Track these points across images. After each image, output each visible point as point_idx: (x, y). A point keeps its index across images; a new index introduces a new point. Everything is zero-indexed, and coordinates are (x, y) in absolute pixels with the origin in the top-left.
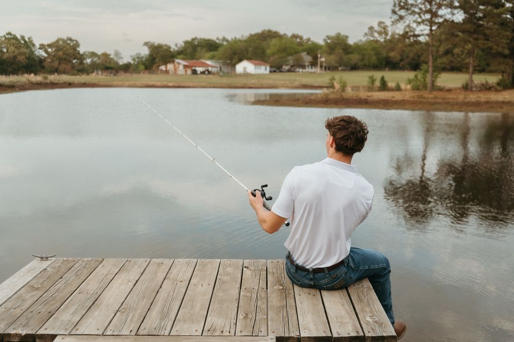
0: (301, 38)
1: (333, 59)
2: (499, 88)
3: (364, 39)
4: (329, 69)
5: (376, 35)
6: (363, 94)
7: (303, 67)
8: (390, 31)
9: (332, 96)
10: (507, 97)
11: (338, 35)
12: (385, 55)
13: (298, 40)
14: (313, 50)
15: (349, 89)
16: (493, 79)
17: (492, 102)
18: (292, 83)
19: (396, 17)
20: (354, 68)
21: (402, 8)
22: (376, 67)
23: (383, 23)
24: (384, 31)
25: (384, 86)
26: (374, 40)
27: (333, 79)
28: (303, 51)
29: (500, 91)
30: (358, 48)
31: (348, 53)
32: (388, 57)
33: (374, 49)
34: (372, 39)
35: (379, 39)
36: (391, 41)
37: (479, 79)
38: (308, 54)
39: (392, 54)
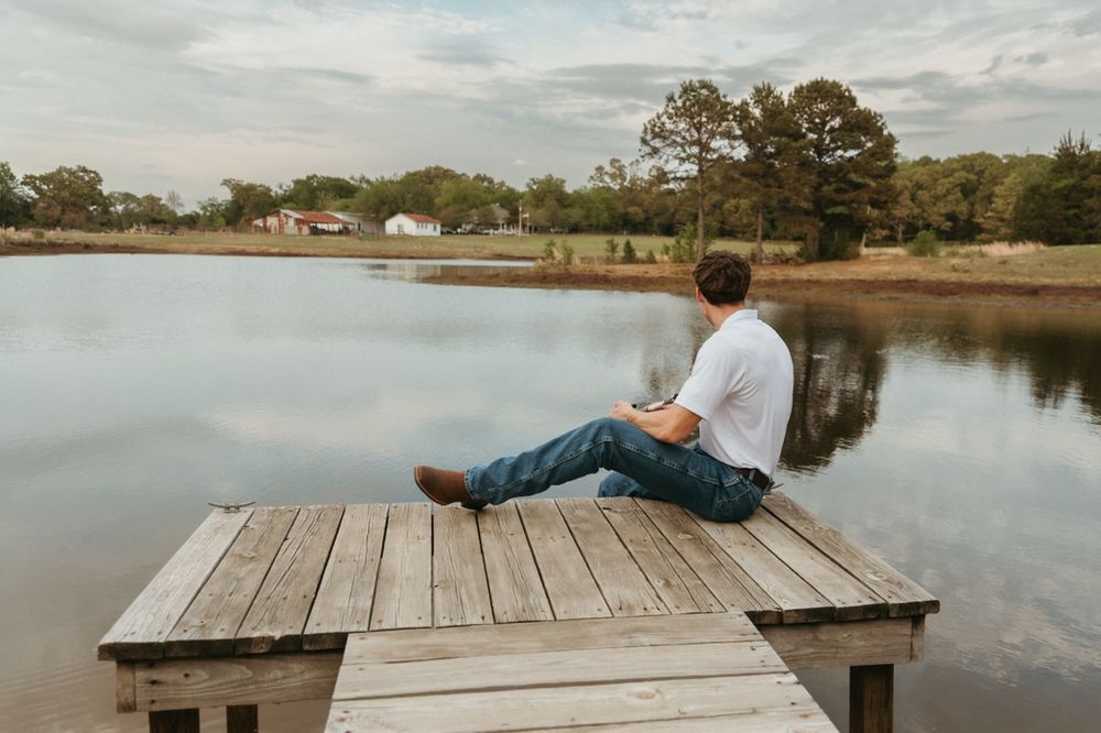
0: (491, 181)
1: (541, 215)
2: (800, 260)
3: (590, 186)
4: (536, 230)
5: (607, 179)
6: (600, 269)
7: (496, 227)
8: (629, 173)
9: (552, 271)
10: (814, 273)
11: (549, 179)
12: (622, 210)
13: (485, 184)
14: (510, 200)
15: (576, 260)
16: (791, 249)
17: (793, 282)
18: (479, 252)
19: (647, 149)
20: (575, 229)
21: (656, 135)
22: (607, 229)
23: (618, 161)
24: (619, 174)
25: (630, 257)
26: (604, 187)
27: (552, 244)
28: (495, 202)
29: (803, 264)
30: (579, 199)
31: (566, 207)
32: (627, 214)
33: (605, 200)
34: (601, 185)
35: (611, 185)
36: (630, 190)
37: (770, 248)
38: (502, 206)
39: (632, 209)
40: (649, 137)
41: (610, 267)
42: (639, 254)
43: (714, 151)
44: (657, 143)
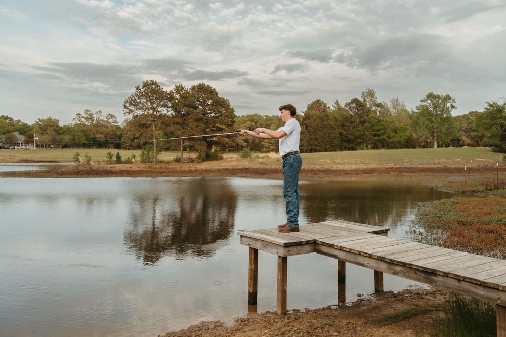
0: (11, 119)
1: (46, 138)
2: (199, 161)
3: (74, 123)
4: (42, 146)
5: (83, 120)
7: (18, 144)
8: (95, 117)
10: (207, 166)
11: (50, 120)
12: (92, 136)
13: (8, 121)
14: (25, 130)
16: (194, 155)
17: (199, 170)
18: (12, 159)
19: (128, 110)
20: (65, 146)
22: (84, 146)
23: (88, 111)
24: (90, 118)
25: (119, 161)
26: (81, 124)
27: (78, 155)
28: (15, 131)
29: (201, 162)
30: (67, 130)
31: (59, 134)
32: (95, 138)
33: (83, 131)
34: (79, 123)
35: (86, 123)
36: (96, 126)
37: (186, 155)
38: (21, 133)
39: (98, 136)
40: (128, 105)
41: (112, 166)
42: (123, 159)
43: (159, 112)
44: (132, 108)
